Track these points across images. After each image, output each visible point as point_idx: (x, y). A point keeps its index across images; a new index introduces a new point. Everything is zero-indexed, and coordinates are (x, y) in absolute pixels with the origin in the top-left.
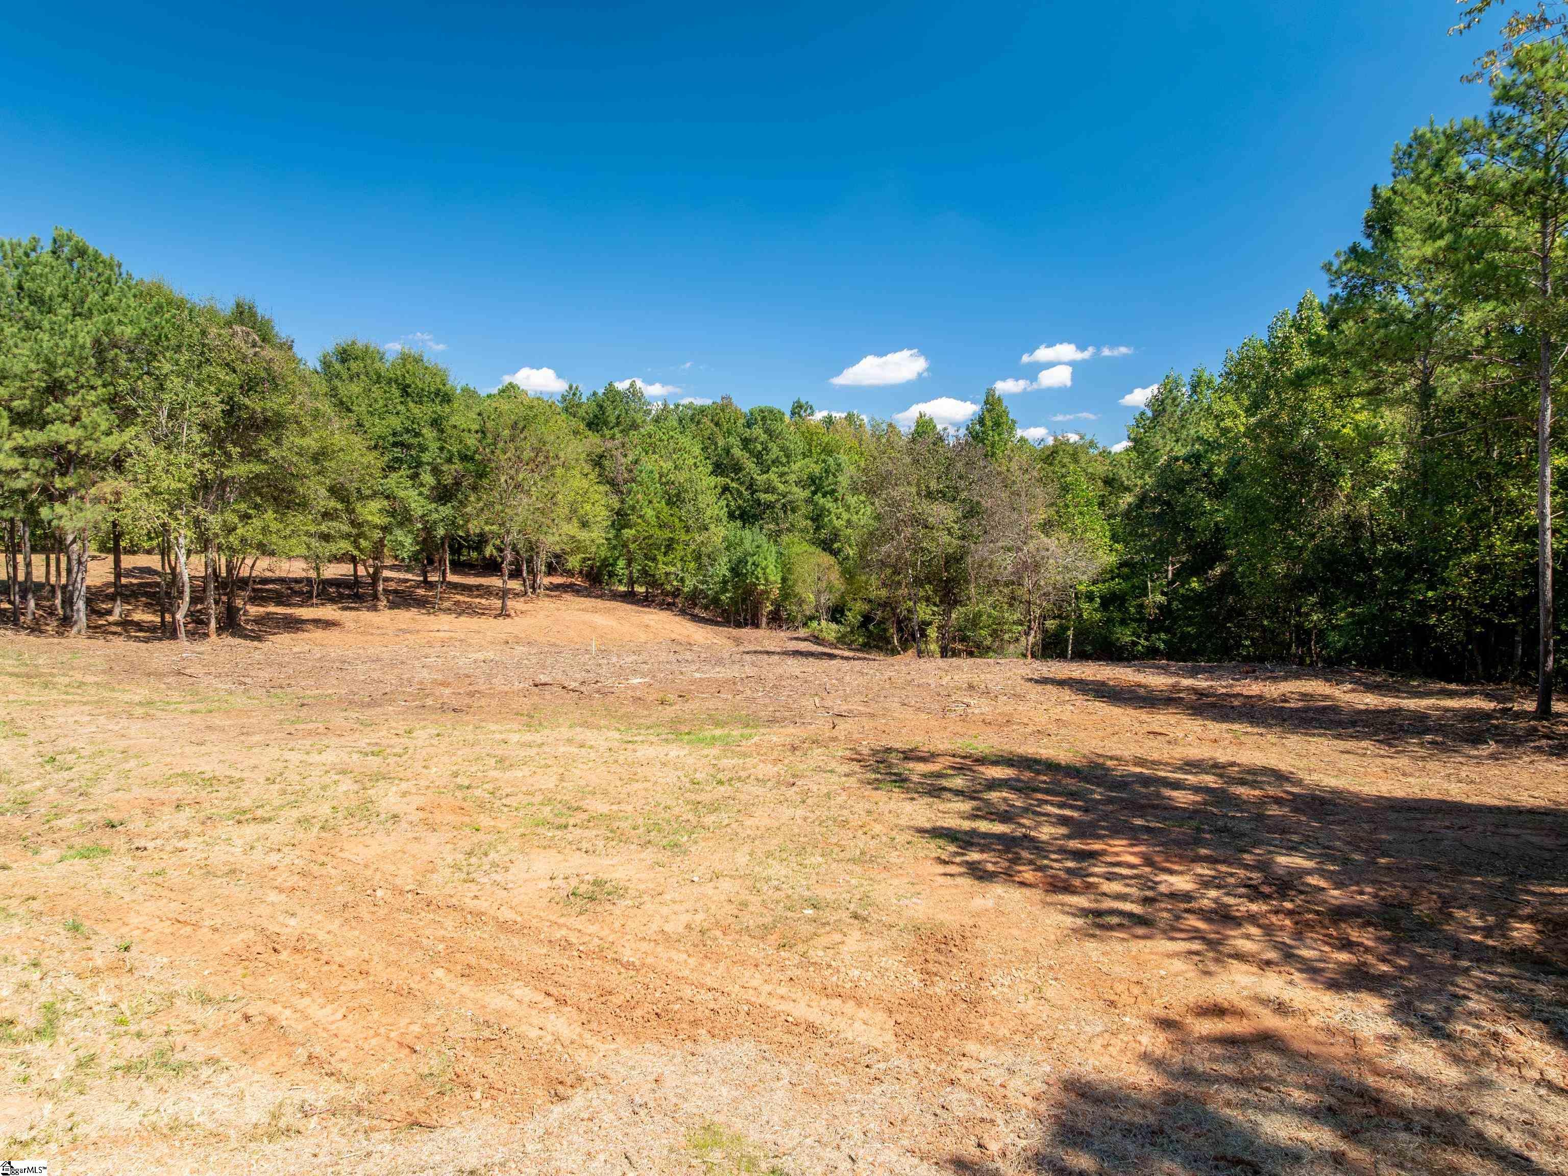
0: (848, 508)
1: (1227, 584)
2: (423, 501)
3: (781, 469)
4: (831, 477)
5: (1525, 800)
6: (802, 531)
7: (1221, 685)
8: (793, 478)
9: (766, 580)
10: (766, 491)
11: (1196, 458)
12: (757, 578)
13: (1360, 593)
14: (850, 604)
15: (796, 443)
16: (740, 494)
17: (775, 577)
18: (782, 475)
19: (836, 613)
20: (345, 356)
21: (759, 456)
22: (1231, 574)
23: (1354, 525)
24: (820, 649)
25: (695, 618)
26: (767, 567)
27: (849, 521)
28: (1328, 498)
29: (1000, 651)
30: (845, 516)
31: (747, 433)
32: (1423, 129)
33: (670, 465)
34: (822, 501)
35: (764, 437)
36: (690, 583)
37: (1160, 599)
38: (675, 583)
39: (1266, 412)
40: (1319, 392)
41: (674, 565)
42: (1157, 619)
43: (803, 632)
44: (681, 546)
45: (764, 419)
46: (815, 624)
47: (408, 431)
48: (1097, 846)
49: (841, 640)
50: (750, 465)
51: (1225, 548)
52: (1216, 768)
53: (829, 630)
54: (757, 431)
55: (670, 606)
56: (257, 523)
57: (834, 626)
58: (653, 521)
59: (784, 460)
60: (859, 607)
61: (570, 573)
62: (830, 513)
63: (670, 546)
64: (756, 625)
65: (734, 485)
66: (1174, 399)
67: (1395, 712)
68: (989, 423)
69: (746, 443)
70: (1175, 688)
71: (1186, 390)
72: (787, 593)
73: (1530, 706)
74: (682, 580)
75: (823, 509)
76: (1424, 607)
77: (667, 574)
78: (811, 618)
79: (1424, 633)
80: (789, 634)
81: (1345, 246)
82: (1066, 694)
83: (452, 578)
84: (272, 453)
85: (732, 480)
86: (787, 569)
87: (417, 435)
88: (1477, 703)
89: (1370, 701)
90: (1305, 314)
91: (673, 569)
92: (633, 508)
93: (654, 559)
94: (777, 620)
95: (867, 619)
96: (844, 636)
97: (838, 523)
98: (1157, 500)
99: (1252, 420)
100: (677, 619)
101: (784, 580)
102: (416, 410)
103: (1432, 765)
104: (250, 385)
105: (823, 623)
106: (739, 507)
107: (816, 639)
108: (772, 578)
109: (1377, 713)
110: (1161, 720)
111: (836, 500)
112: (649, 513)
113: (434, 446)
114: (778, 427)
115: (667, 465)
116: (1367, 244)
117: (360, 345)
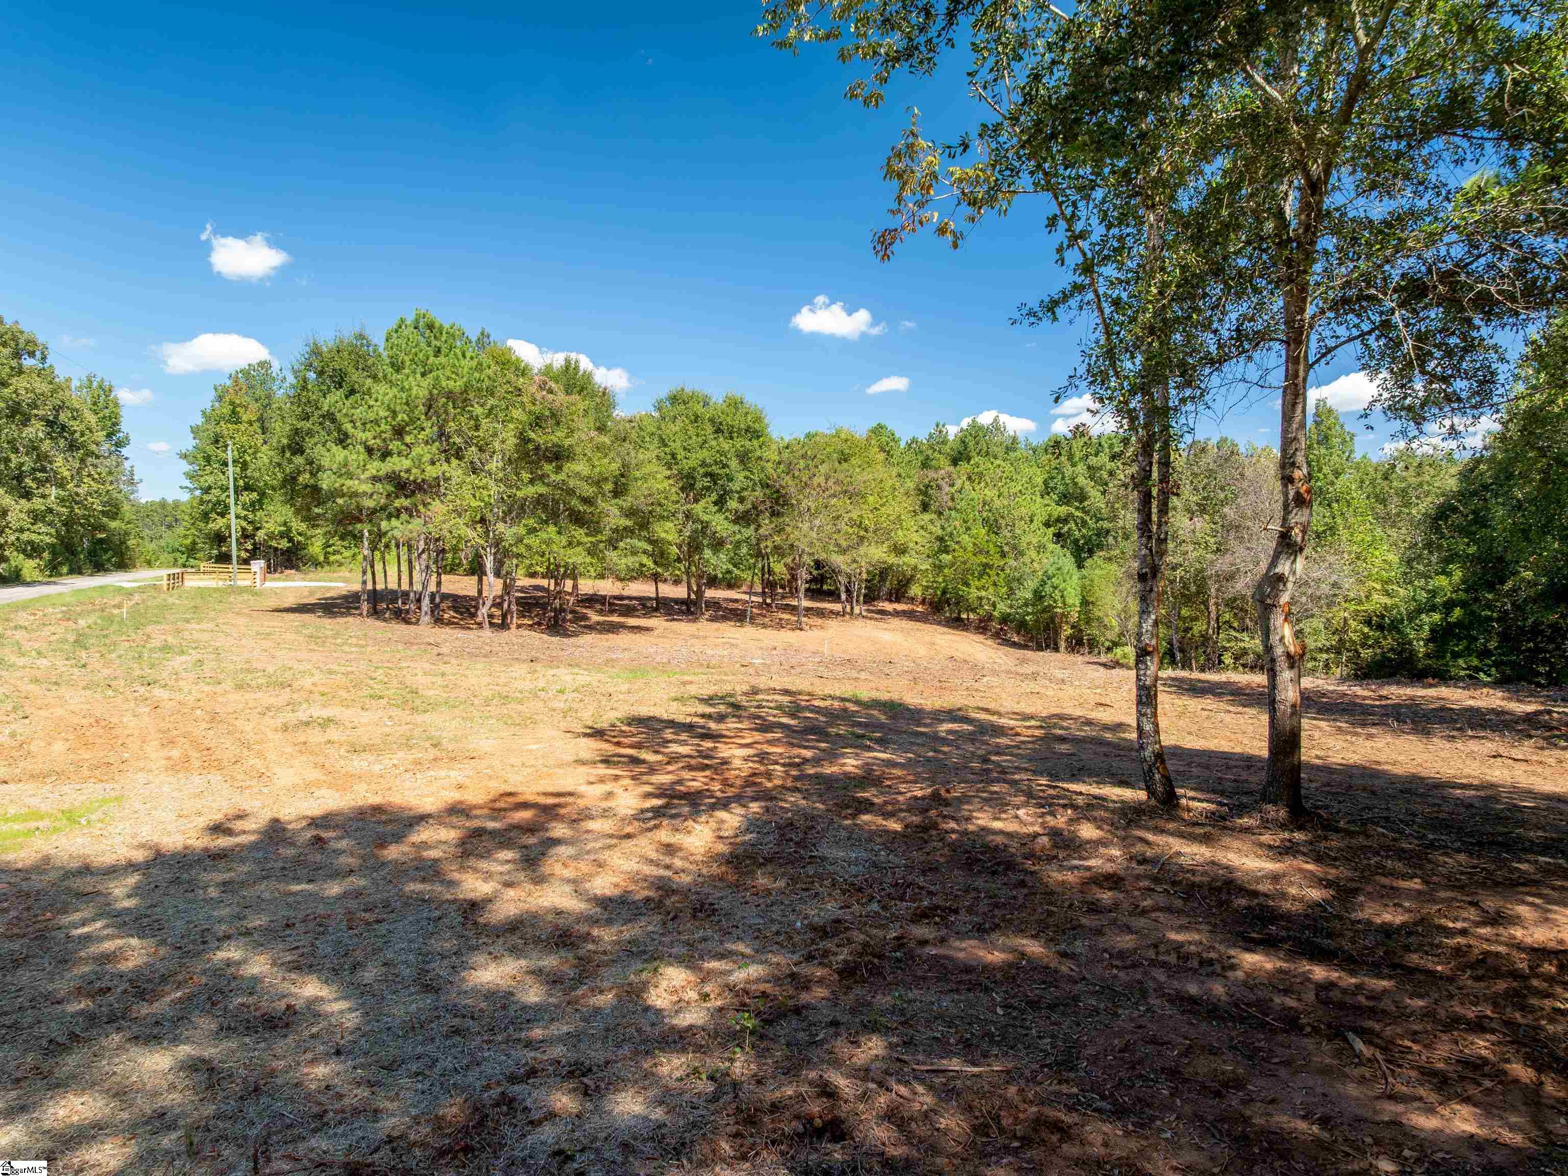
2: (726, 523)
9: (1064, 603)
12: (1056, 601)
16: (1084, 523)
17: (1074, 600)
20: (674, 399)
21: (1104, 484)
25: (1007, 643)
26: (1066, 589)
31: (1093, 461)
35: (1110, 465)
36: (1002, 607)
38: (987, 608)
41: (987, 590)
43: (1105, 658)
44: (995, 572)
45: (1111, 446)
46: (1119, 650)
47: (716, 463)
50: (1095, 493)
54: (1103, 459)
55: (983, 630)
56: (543, 535)
58: (970, 547)
61: (912, 600)
63: (983, 571)
64: (1056, 649)
65: (1077, 513)
69: (1092, 471)
72: (1087, 617)
74: (994, 605)
77: (981, 598)
78: (1116, 644)
80: (1087, 658)
83: (806, 603)
84: (553, 477)
85: (1077, 509)
86: (1087, 592)
87: (725, 466)
91: (983, 593)
92: (951, 534)
93: (967, 584)
94: (1077, 643)
100: (989, 642)
101: (1084, 603)
102: (726, 445)
104: (537, 422)
106: (1083, 537)
108: (1070, 601)
112: (966, 539)
113: (740, 476)
115: (990, 493)
117: (688, 390)
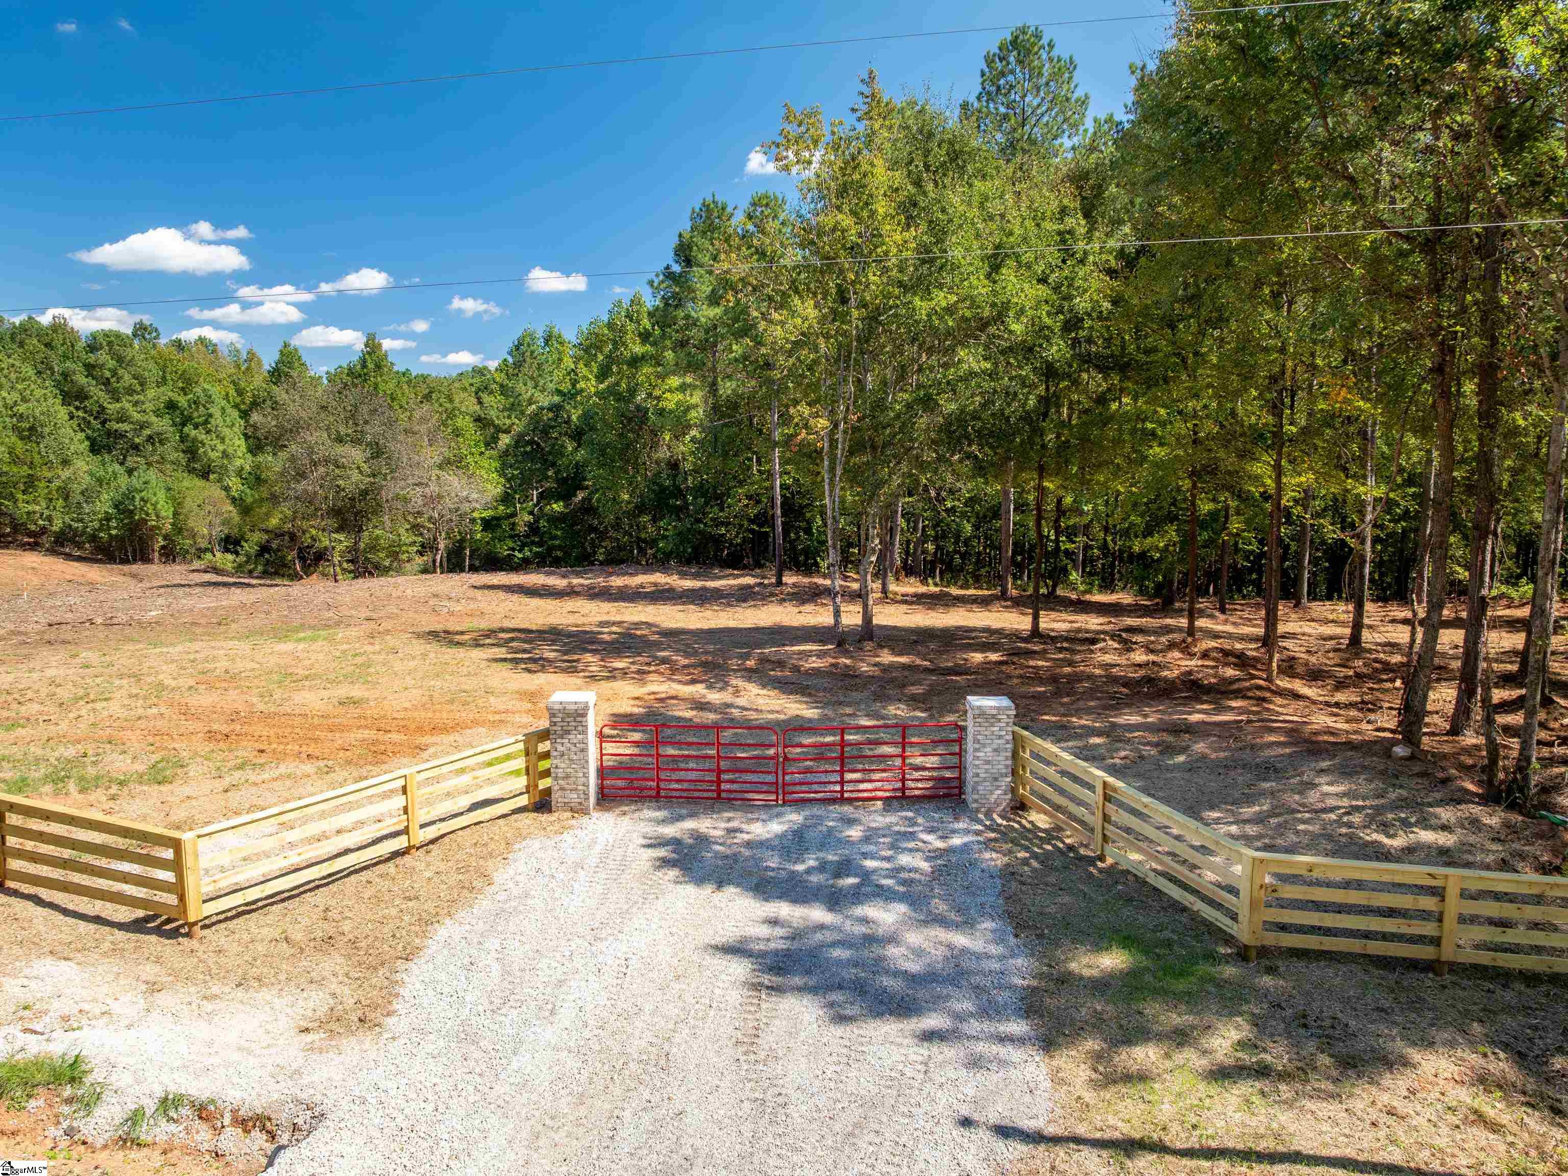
0: (223, 440)
1: (588, 508)
3: (136, 397)
4: (201, 408)
5: (762, 624)
6: (173, 463)
7: (600, 581)
8: (149, 406)
9: (157, 515)
10: (120, 420)
11: (556, 408)
12: (147, 514)
13: (678, 511)
14: (248, 535)
15: (152, 372)
17: (167, 512)
18: (136, 404)
19: (230, 543)
21: (107, 383)
22: (590, 500)
23: (674, 465)
24: (220, 579)
25: (69, 557)
26: (157, 503)
27: (224, 452)
28: (655, 446)
29: (400, 571)
30: (221, 447)
31: (92, 358)
32: (709, 200)
33: (15, 396)
34: (193, 433)
35: (112, 364)
36: (60, 521)
37: (528, 518)
38: (41, 522)
39: (611, 380)
40: (647, 370)
41: (38, 504)
42: (527, 536)
43: (197, 564)
44: (43, 484)
45: (110, 343)
46: (209, 556)
48: (576, 657)
49: (239, 568)
50: (98, 393)
51: (585, 479)
52: (619, 623)
53: (226, 560)
54: (103, 356)
55: (34, 547)
57: (230, 557)
59: (138, 388)
60: (257, 537)
62: (204, 445)
63: (30, 483)
64: (146, 559)
65: (79, 414)
66: (532, 352)
67: (704, 589)
68: (371, 366)
69: (90, 368)
70: (570, 586)
71: (541, 342)
72: (178, 529)
73: (773, 580)
74: (50, 519)
75: (195, 440)
76: (717, 523)
77: (29, 513)
78: (204, 551)
79: (718, 540)
80: (186, 567)
81: (661, 267)
82: (501, 594)
85: (77, 408)
86: (178, 505)
88: (749, 580)
89: (689, 584)
90: (635, 308)
91: (36, 508)
94: (170, 554)
95: (264, 549)
96: (240, 566)
97: (213, 455)
98: (531, 442)
99: (601, 386)
101: (176, 514)
103: (721, 614)
105: (218, 554)
107: (216, 571)
108: (163, 514)
109: (692, 590)
110: (570, 604)
111: (208, 432)
114: (129, 353)
116: (676, 268)
